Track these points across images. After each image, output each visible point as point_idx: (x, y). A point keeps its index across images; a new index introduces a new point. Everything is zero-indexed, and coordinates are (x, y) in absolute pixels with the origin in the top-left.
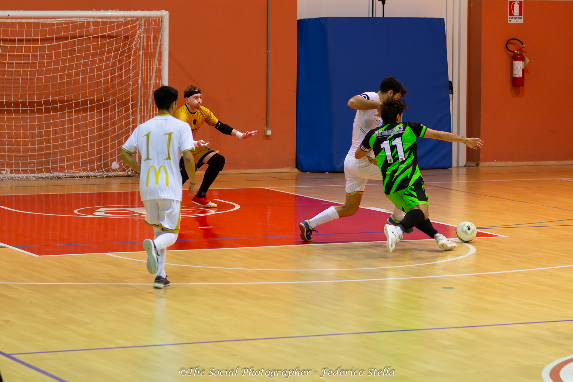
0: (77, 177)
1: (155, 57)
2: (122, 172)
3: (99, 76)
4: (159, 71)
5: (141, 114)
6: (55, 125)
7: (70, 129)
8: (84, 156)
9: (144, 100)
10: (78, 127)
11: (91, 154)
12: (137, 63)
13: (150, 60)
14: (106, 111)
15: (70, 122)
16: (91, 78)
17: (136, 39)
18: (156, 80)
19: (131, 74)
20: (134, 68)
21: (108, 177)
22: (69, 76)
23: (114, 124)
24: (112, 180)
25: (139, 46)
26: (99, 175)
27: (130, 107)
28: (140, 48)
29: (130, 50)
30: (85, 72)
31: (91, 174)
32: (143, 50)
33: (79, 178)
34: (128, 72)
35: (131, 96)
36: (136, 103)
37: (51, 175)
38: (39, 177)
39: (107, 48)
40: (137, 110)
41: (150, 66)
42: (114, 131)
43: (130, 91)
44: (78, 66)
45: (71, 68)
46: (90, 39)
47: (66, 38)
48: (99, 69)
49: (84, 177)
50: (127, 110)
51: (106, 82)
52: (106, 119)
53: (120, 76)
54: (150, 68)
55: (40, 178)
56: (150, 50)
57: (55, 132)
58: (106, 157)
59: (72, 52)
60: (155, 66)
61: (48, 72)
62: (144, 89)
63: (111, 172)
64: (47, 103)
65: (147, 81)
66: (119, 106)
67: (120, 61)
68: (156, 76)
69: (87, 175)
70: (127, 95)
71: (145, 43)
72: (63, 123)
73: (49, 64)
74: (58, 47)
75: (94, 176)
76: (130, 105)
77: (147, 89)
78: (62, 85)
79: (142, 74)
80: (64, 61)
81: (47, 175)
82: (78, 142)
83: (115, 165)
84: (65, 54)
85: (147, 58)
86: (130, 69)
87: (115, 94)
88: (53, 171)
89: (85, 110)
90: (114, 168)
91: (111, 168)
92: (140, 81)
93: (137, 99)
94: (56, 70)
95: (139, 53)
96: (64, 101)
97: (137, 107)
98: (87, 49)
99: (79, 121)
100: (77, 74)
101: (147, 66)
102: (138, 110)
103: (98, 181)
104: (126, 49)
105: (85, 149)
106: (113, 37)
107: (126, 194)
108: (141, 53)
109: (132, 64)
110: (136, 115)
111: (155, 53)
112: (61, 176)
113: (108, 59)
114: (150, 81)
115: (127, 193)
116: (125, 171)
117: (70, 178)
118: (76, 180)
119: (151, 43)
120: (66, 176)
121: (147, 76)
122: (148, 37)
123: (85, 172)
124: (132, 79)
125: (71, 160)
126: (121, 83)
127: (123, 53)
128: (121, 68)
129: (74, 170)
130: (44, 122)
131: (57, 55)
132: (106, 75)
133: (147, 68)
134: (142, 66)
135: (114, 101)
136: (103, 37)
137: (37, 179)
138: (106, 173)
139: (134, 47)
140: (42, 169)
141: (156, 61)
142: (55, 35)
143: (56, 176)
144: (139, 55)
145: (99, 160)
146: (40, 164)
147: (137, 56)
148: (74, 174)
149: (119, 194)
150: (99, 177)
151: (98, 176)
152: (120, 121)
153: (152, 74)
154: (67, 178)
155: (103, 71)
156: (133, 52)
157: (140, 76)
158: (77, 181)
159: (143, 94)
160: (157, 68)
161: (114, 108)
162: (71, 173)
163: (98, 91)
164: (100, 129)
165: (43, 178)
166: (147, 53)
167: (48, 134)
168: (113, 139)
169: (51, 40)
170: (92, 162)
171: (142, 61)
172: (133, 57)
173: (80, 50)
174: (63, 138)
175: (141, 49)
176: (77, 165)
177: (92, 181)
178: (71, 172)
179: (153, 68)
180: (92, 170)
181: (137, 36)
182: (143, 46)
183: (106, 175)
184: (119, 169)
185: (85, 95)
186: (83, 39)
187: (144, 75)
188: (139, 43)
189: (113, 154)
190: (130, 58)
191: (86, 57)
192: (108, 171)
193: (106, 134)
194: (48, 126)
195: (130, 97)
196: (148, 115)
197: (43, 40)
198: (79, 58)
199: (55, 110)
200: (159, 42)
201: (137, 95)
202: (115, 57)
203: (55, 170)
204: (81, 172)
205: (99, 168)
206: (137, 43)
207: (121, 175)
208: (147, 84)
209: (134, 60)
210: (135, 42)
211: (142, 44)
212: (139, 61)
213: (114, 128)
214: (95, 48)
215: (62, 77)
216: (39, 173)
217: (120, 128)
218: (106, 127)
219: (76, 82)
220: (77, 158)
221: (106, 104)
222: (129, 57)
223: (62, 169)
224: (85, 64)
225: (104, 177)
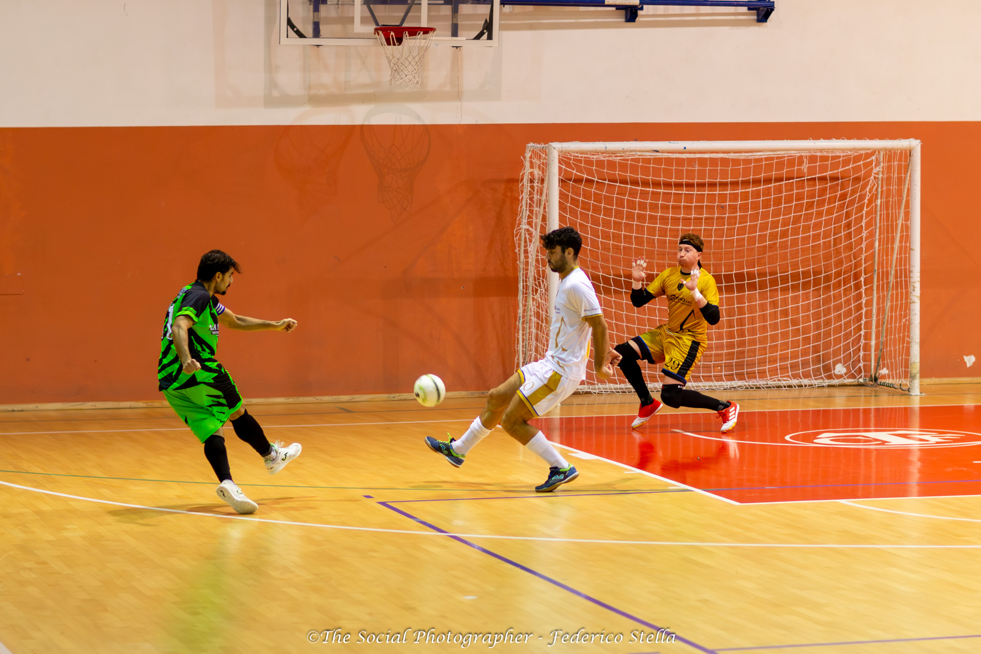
0: (785, 387)
1: (899, 208)
2: (851, 378)
3: (816, 237)
4: (907, 229)
5: (878, 292)
6: (752, 309)
7: (774, 316)
8: (795, 356)
9: (883, 272)
10: (785, 313)
11: (805, 353)
12: (872, 217)
13: (892, 213)
14: (827, 289)
15: (774, 304)
16: (806, 240)
17: (871, 181)
18: (901, 242)
19: (864, 234)
20: (869, 225)
21: (829, 386)
22: (773, 236)
23: (838, 308)
24: (836, 392)
25: (875, 192)
26: (817, 383)
27: (863, 283)
28: (877, 195)
29: (862, 198)
30: (796, 231)
31: (805, 381)
32: (881, 198)
33: (787, 388)
34: (859, 231)
35: (864, 266)
36: (872, 278)
37: (746, 384)
38: (728, 387)
39: (828, 196)
40: (872, 287)
41: (892, 221)
42: (839, 318)
43: (862, 259)
44: (786, 223)
45: (775, 225)
46: (803, 182)
47: (768, 181)
48: (817, 226)
49: (795, 387)
50: (858, 286)
51: (827, 245)
52: (827, 301)
53: (849, 236)
54: (892, 225)
55: (731, 388)
56: (892, 199)
57: (752, 320)
58: (826, 357)
59: (778, 202)
60: (900, 222)
61: (742, 231)
62: (883, 256)
63: (834, 379)
64: (740, 277)
65: (887, 243)
66: (846, 281)
67: (848, 215)
68: (901, 237)
69: (799, 384)
70: (857, 265)
71: (885, 188)
72: (763, 307)
73: (743, 219)
74: (757, 194)
75: (809, 386)
76: (862, 279)
77: (887, 256)
78: (763, 250)
79: (880, 235)
80: (766, 215)
81: (740, 383)
82: (785, 335)
83: (840, 369)
84: (767, 204)
85: (887, 209)
86: (862, 226)
87: (839, 263)
88: (749, 378)
89: (795, 288)
90: (839, 374)
91: (834, 373)
92: (877, 244)
93: (873, 271)
94: (753, 229)
95: (875, 202)
96: (765, 275)
97: (872, 282)
98: (800, 197)
99: (786, 304)
100: (784, 234)
101: (888, 221)
102: (875, 288)
103: (816, 392)
104: (856, 197)
105: (796, 344)
106: (837, 179)
107: (857, 411)
108: (879, 202)
109: (866, 219)
110: (872, 295)
111: (900, 202)
112: (760, 385)
113: (829, 211)
114: (893, 243)
115: (859, 410)
116: (854, 377)
117: (774, 387)
118: (783, 391)
119: (894, 188)
120: (767, 384)
121: (888, 237)
122: (889, 180)
123: (797, 379)
124: (865, 241)
125: (775, 361)
126: (849, 247)
127: (852, 203)
128: (848, 226)
129: (779, 376)
130: (736, 306)
131: (755, 206)
132: (827, 235)
133: (888, 226)
134: (880, 223)
135: (838, 274)
136: (823, 179)
137: (725, 389)
138: (827, 381)
139: (868, 193)
140: (732, 375)
141: (902, 215)
142: (751, 177)
143: (753, 385)
144: (876, 206)
145: (817, 360)
146: (729, 366)
147: (873, 206)
148: (780, 382)
149: (847, 412)
150: (817, 386)
151: (815, 385)
152: (848, 302)
153: (896, 234)
154: (770, 387)
155: (823, 229)
156: (866, 201)
157: (877, 237)
158: (784, 393)
159: (881, 264)
160: (902, 224)
161: (838, 285)
162: (775, 381)
163: (816, 260)
164: (817, 316)
165: (734, 388)
166: (887, 203)
167: (741, 322)
168: (838, 330)
169: (746, 183)
170: (805, 364)
171: (881, 215)
172: (867, 208)
173: (789, 199)
174: (764, 329)
175: (879, 197)
176: (784, 369)
177: (806, 392)
178: (776, 379)
179: (897, 225)
180: (807, 375)
181: (872, 177)
182: (882, 192)
183: (827, 384)
184: (846, 374)
185: (795, 266)
186: (793, 182)
187: (884, 234)
188: (875, 187)
189: (836, 353)
190: (863, 209)
191: (799, 208)
192: (830, 377)
193: (828, 323)
194: (741, 311)
195: (863, 268)
196: (890, 294)
197: (735, 184)
198: (788, 210)
199: (752, 287)
200: (907, 186)
201: (873, 264)
202: (841, 207)
203: (752, 376)
204: (789, 379)
205: (817, 373)
206: (873, 187)
207: (849, 384)
208: (887, 248)
209: (868, 214)
210: (869, 187)
211: (880, 190)
212: (876, 213)
213: (838, 314)
214: (812, 195)
215: (762, 238)
216: (728, 380)
217: (848, 313)
218: (827, 312)
219: (784, 246)
220: (784, 358)
221: (828, 279)
222: (860, 209)
223: (762, 374)
224: (797, 220)
225: (823, 386)
